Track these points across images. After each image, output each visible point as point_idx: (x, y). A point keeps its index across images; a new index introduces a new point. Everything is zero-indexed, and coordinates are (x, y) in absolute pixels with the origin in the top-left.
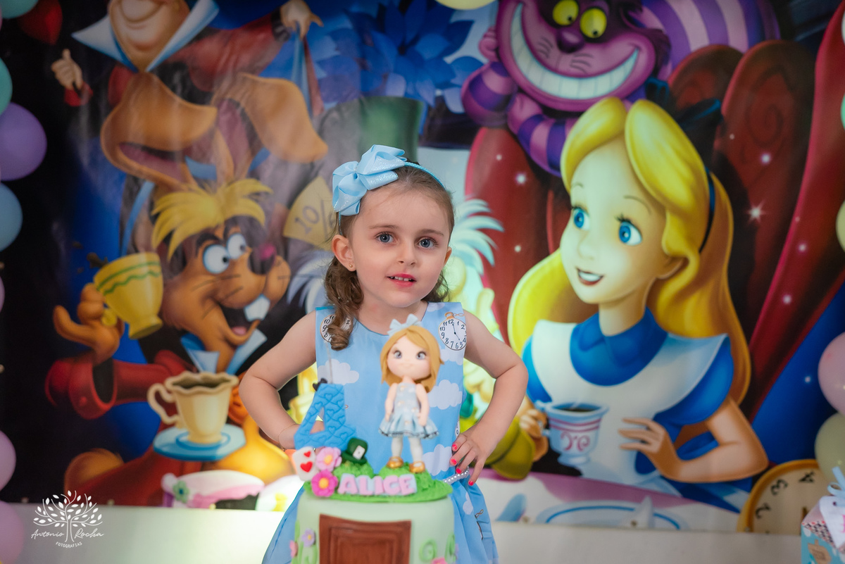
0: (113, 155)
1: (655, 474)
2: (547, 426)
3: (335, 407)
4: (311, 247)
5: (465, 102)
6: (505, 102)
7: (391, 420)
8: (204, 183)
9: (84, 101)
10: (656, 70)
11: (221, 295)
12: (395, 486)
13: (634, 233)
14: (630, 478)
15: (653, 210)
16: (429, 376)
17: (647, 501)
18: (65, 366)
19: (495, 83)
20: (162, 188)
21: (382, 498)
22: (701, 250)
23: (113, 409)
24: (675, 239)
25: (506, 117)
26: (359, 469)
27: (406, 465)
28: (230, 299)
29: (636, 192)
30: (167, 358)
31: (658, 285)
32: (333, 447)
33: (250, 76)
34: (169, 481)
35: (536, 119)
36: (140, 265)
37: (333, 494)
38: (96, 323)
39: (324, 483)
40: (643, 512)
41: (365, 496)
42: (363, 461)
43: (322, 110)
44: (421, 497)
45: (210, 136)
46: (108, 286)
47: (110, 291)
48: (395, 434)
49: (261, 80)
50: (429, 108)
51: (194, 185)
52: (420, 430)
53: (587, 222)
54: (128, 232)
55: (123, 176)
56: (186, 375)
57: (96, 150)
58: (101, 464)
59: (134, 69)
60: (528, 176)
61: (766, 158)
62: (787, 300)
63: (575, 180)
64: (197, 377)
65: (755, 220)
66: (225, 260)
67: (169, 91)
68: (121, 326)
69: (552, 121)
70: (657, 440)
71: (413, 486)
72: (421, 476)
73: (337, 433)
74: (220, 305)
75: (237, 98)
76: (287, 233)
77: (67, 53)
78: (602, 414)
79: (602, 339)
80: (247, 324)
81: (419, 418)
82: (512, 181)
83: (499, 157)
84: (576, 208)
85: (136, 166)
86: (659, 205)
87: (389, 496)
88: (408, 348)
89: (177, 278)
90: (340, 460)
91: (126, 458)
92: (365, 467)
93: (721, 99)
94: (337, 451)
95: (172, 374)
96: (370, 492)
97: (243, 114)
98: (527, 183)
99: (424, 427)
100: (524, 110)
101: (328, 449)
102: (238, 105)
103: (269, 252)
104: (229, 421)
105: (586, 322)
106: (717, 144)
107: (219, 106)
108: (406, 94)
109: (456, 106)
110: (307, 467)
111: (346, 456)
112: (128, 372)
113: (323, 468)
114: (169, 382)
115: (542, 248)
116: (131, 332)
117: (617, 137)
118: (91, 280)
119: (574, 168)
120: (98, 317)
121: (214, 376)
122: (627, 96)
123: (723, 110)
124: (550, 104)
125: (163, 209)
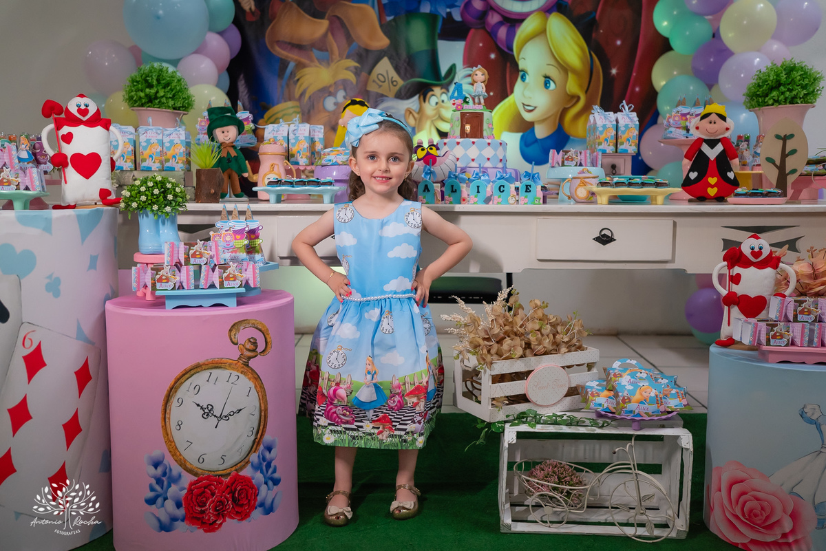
0: (273, 48)
4: (382, 95)
5: (462, 15)
6: (483, 15)
9: (255, 18)
13: (552, 83)
15: (561, 71)
19: (478, 4)
20: (300, 66)
22: (586, 92)
24: (573, 86)
25: (484, 23)
29: (553, 62)
31: (564, 112)
33: (346, 3)
35: (500, 24)
36: (289, 108)
45: (325, 37)
46: (273, 119)
47: (273, 122)
49: (352, 5)
51: (317, 63)
53: (528, 78)
55: (279, 59)
60: (496, 55)
61: (619, 43)
63: (520, 57)
65: (614, 75)
66: (335, 104)
67: (302, 12)
69: (508, 24)
75: (339, 15)
76: (368, 89)
79: (536, 140)
82: (488, 58)
83: (481, 45)
84: (522, 71)
85: (285, 54)
86: (565, 68)
88: (479, 73)
93: (596, 12)
97: (343, 23)
98: (496, 58)
100: (494, 19)
102: (339, 18)
105: (529, 131)
106: (594, 35)
107: (329, 19)
109: (458, 17)
115: (504, 93)
117: (542, 32)
118: (262, 117)
119: (520, 50)
123: (597, 17)
124: (507, 15)
125: (301, 77)
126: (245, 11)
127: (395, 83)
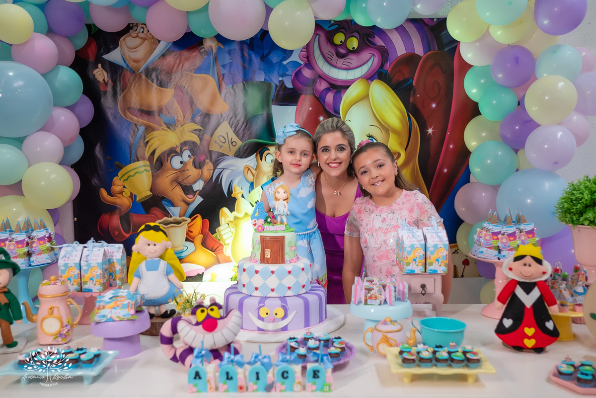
0: (125, 114)
4: (223, 155)
5: (293, 83)
6: (313, 82)
7: (277, 211)
8: (170, 125)
9: (109, 88)
10: (382, 66)
11: (180, 180)
15: (383, 131)
16: (288, 199)
18: (105, 217)
19: (307, 73)
20: (149, 129)
21: (276, 231)
22: (406, 150)
23: (131, 236)
24: (394, 144)
25: (313, 89)
26: (269, 224)
27: (282, 223)
28: (185, 181)
29: (375, 123)
30: (156, 211)
33: (189, 73)
35: (327, 90)
36: (140, 167)
37: (263, 231)
38: (120, 196)
39: (260, 228)
44: (287, 231)
45: (171, 103)
46: (125, 177)
47: (127, 180)
48: (278, 215)
50: (276, 86)
51: (165, 127)
52: (286, 213)
54: (133, 151)
56: (165, 218)
59: (133, 72)
61: (434, 105)
62: (445, 171)
63: (346, 118)
64: (171, 219)
65: (430, 134)
66: (181, 162)
67: (150, 82)
68: (132, 196)
69: (335, 90)
71: (284, 228)
73: (262, 215)
74: (180, 184)
75: (183, 84)
76: (211, 149)
77: (100, 65)
80: (194, 193)
81: (285, 210)
82: (317, 120)
83: (311, 109)
85: (136, 119)
86: (386, 129)
87: (278, 230)
88: (281, 191)
89: (158, 172)
92: (271, 224)
93: (413, 78)
94: (263, 220)
96: (273, 229)
97: (187, 92)
100: (322, 86)
101: (260, 220)
102: (184, 88)
103: (202, 158)
104: (187, 240)
106: (411, 99)
107: (174, 88)
108: (265, 80)
109: (289, 85)
110: (255, 225)
111: (266, 221)
113: (259, 224)
116: (138, 199)
117: (366, 97)
119: (346, 113)
120: (121, 193)
122: (369, 78)
123: (414, 84)
124: (334, 83)
125: (150, 140)
126: (99, 82)
127: (234, 144)
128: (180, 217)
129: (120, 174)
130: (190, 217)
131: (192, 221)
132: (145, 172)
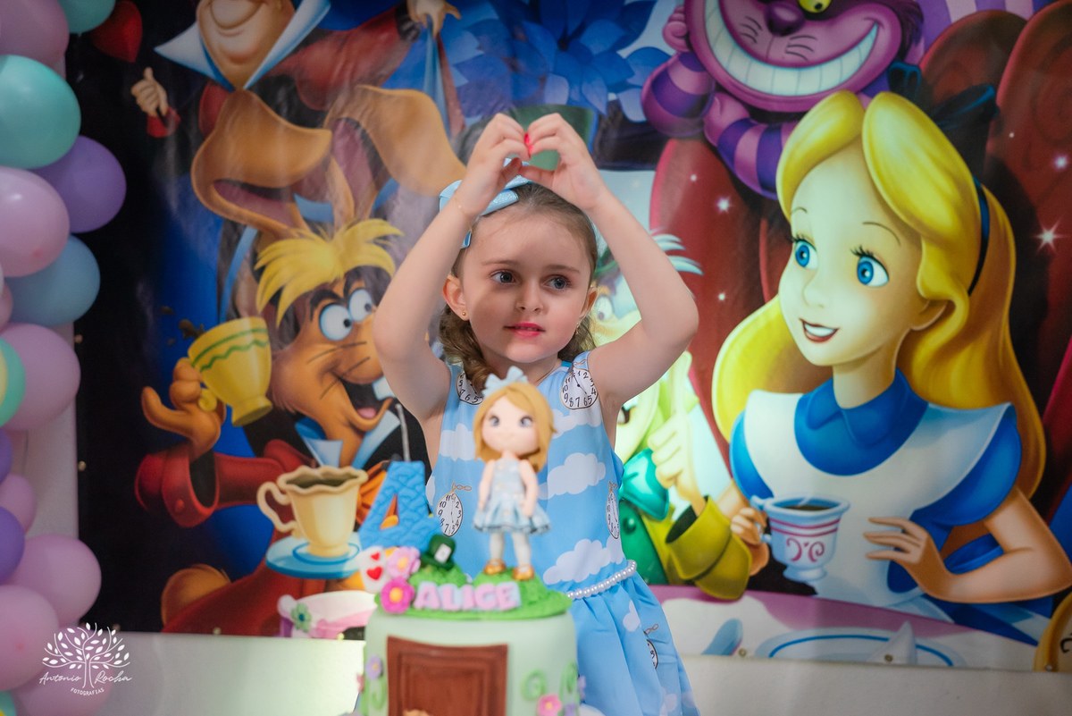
0: (207, 196)
1: (917, 591)
2: (768, 530)
3: (412, 494)
5: (646, 107)
6: (700, 105)
8: (319, 226)
9: (170, 131)
10: (902, 53)
11: (343, 368)
12: (490, 599)
13: (877, 269)
14: (881, 597)
15: (902, 239)
16: (537, 451)
17: (906, 627)
18: (155, 463)
19: (685, 80)
20: (267, 236)
22: (970, 292)
23: (215, 513)
24: (933, 276)
25: (701, 124)
26: (444, 576)
27: (507, 570)
28: (355, 373)
29: (880, 216)
30: (278, 448)
31: (911, 340)
32: (409, 547)
33: (371, 88)
34: (287, 605)
35: (741, 126)
36: (243, 333)
37: (408, 609)
38: (191, 407)
39: (396, 595)
40: (901, 643)
41: (450, 612)
42: (449, 565)
43: (463, 126)
44: (526, 612)
45: (324, 165)
46: (205, 360)
47: (208, 366)
48: (492, 528)
49: (386, 92)
50: (600, 117)
51: (306, 230)
52: (524, 522)
53: (814, 258)
54: (227, 292)
55: (219, 221)
56: (303, 470)
57: (186, 191)
58: (203, 583)
59: (228, 87)
60: (732, 201)
61: (1061, 162)
64: (316, 473)
65: (1048, 246)
66: (347, 323)
67: (272, 113)
68: (222, 410)
69: (763, 126)
70: (917, 548)
71: (515, 596)
72: (528, 585)
73: (416, 527)
74: (342, 379)
75: (356, 117)
77: (148, 72)
78: (841, 512)
79: (838, 413)
80: (377, 404)
81: (522, 505)
82: (712, 208)
83: (694, 178)
84: (798, 240)
85: (235, 209)
86: (912, 232)
87: (483, 612)
88: (508, 412)
89: (288, 348)
90: (418, 564)
91: (233, 576)
92: (453, 572)
93: (996, 86)
94: (416, 553)
95: (287, 470)
96: (456, 606)
97: (364, 136)
98: (730, 209)
99: (531, 519)
100: (726, 114)
101: (404, 549)
102: (358, 125)
104: (357, 528)
105: (816, 391)
106: (990, 146)
107: (334, 129)
108: (570, 100)
109: (635, 114)
110: (375, 574)
111: (427, 559)
112: (232, 468)
113: (395, 574)
114: (283, 479)
115: (754, 295)
116: (235, 418)
117: (851, 143)
119: (794, 188)
120: (195, 400)
121: (338, 472)
122: (864, 88)
123: (999, 101)
124: (760, 104)
125: (269, 263)
126: (145, 115)
128: (341, 466)
129: (194, 350)
130: (366, 467)
131: (371, 477)
132: (254, 348)
